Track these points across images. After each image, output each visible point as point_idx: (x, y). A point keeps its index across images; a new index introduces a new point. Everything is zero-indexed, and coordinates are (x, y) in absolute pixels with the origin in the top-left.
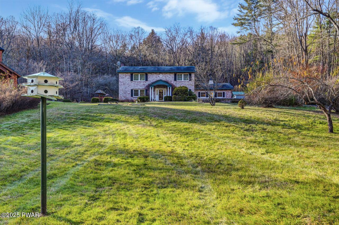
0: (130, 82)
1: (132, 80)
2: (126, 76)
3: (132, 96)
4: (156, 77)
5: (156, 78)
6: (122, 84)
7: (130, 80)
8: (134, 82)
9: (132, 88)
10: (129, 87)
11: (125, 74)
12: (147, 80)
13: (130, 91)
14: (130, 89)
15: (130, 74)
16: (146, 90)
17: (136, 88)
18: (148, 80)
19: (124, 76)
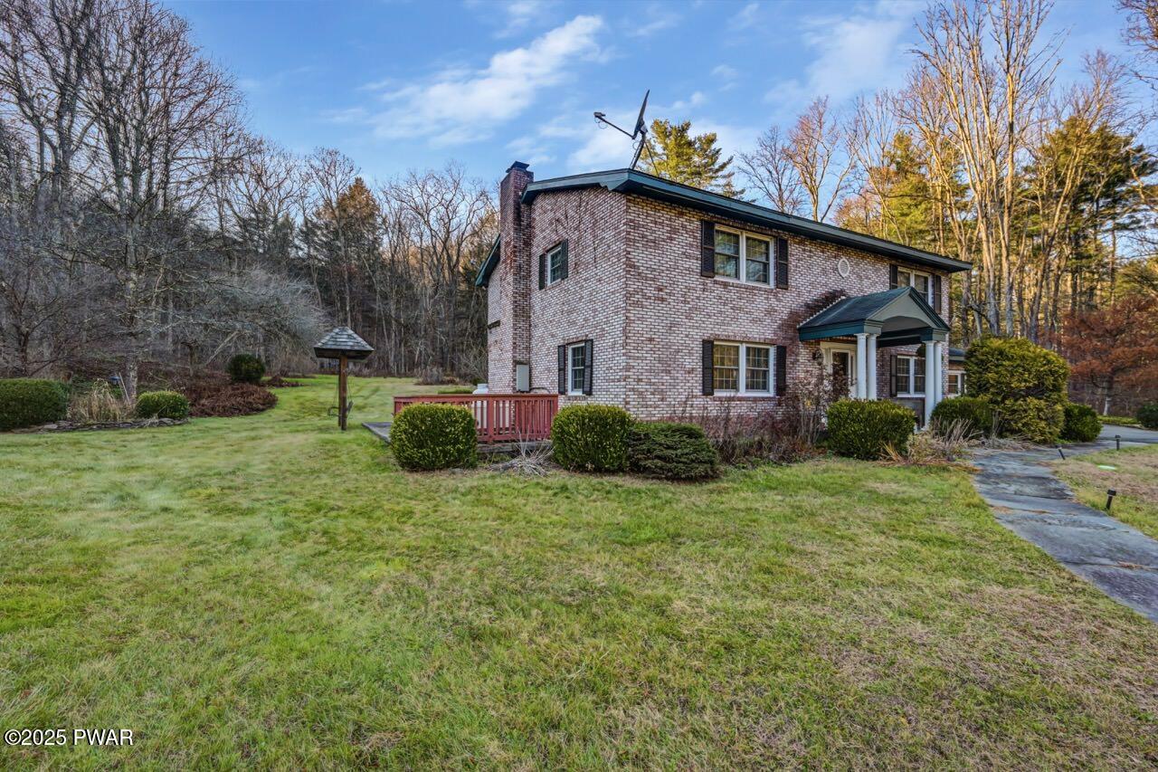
0: (695, 281)
1: (708, 269)
2: (674, 231)
3: (708, 390)
4: (824, 272)
5: (823, 279)
6: (651, 292)
7: (696, 265)
8: (719, 290)
9: (707, 334)
10: (689, 317)
11: (665, 215)
12: (783, 281)
13: (697, 349)
14: (699, 335)
15: (696, 224)
16: (782, 353)
17: (732, 330)
18: (792, 282)
19: (662, 233)
